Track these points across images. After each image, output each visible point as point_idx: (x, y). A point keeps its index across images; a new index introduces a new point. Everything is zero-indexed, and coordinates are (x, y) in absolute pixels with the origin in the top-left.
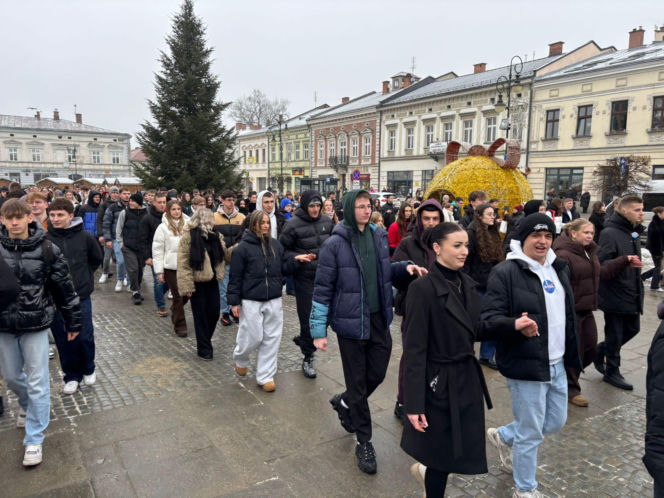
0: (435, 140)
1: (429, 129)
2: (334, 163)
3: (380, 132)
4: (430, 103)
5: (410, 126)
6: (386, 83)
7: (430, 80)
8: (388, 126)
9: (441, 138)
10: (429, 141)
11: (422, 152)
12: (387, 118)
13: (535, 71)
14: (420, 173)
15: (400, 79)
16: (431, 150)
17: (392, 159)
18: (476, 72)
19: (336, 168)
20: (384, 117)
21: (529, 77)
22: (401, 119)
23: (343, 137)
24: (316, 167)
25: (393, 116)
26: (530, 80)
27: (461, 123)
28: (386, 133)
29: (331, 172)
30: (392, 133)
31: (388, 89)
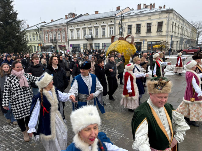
0: (86, 34)
1: (84, 31)
2: (52, 41)
3: (68, 31)
4: (84, 23)
5: (78, 30)
6: (66, 16)
7: (81, 15)
8: (70, 30)
9: (88, 34)
10: (84, 34)
11: (83, 38)
12: (70, 27)
13: (115, 15)
14: (83, 45)
15: (71, 15)
16: (86, 37)
17: (72, 40)
18: (96, 14)
19: (53, 43)
20: (69, 27)
21: (114, 16)
22: (75, 28)
23: (54, 33)
24: (45, 43)
25: (72, 26)
26: (114, 17)
27: (94, 29)
28: (70, 32)
29: (51, 44)
30: (72, 32)
31: (67, 18)
